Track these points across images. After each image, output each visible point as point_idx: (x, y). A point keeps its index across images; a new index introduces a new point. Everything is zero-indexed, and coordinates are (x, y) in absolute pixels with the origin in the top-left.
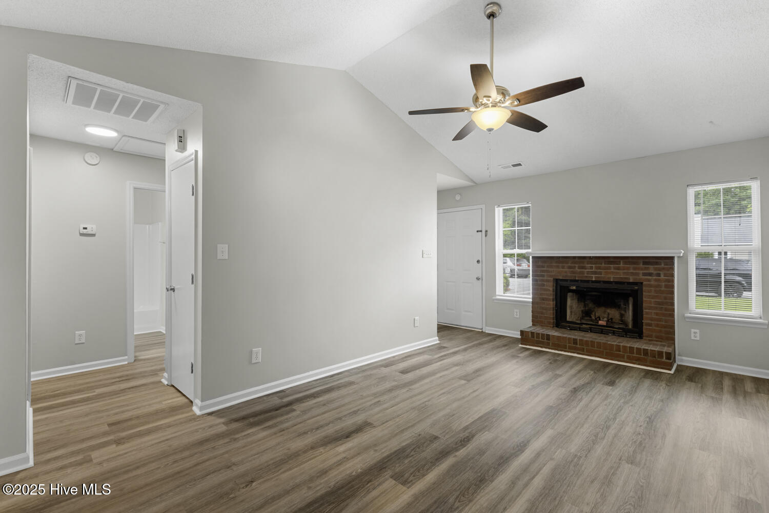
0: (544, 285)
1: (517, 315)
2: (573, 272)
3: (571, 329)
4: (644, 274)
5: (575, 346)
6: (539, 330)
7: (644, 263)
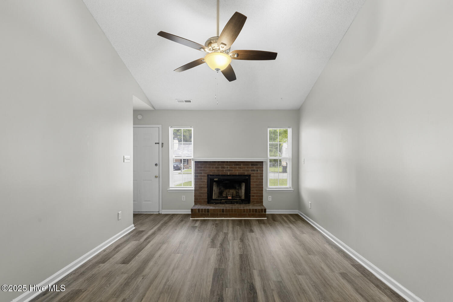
0: (201, 179)
1: (184, 199)
2: (218, 171)
3: (216, 204)
4: (252, 171)
5: (223, 213)
6: (198, 207)
7: (252, 165)
